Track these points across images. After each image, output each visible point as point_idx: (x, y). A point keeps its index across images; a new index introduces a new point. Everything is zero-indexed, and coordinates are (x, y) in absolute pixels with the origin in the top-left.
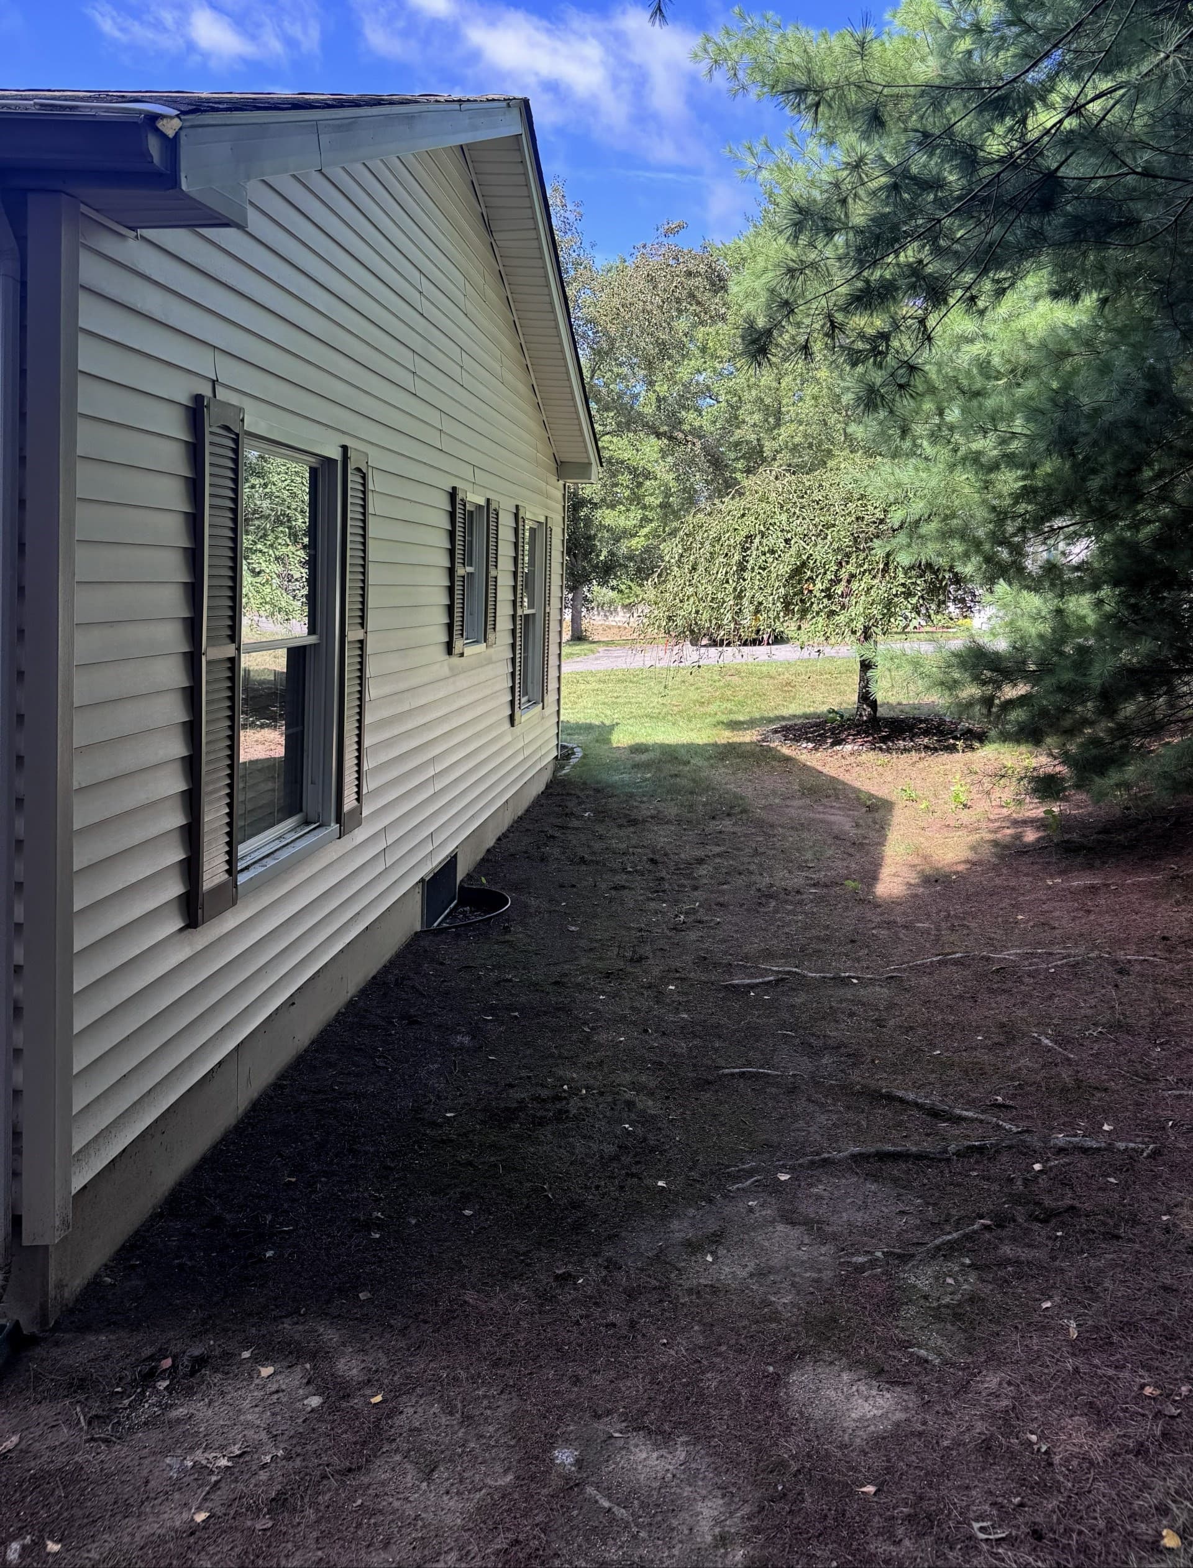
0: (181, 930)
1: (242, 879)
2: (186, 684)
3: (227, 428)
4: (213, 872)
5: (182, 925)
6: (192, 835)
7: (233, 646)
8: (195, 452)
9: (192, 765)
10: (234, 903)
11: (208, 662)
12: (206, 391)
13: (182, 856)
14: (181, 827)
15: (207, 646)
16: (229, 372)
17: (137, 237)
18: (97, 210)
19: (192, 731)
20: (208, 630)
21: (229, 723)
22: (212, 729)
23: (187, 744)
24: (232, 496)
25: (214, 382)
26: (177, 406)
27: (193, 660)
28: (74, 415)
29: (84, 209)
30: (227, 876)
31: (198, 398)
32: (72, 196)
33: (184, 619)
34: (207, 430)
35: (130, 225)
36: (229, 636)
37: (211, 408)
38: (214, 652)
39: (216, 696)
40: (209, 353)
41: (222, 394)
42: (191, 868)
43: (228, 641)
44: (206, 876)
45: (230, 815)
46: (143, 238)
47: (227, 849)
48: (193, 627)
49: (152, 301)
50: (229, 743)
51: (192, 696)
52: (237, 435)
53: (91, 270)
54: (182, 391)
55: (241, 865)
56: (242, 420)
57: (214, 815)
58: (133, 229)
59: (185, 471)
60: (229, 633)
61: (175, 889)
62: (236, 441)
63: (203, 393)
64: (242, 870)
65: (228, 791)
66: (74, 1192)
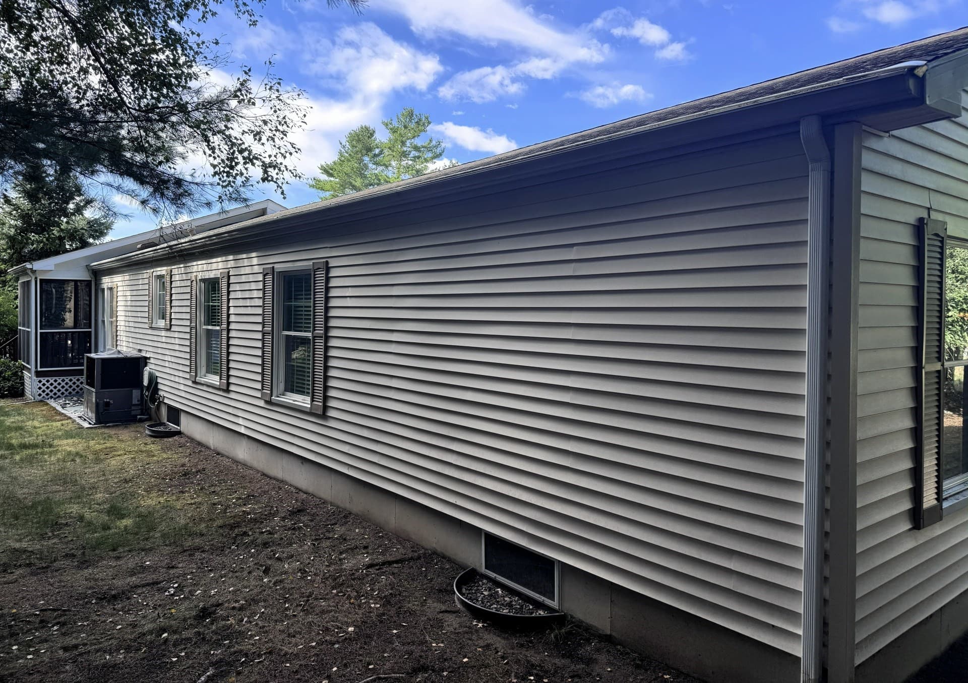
0: (910, 530)
1: (945, 505)
2: (913, 385)
3: (937, 235)
4: (929, 499)
5: (910, 526)
6: (917, 474)
7: (940, 364)
8: (919, 251)
9: (917, 433)
10: (941, 519)
11: (926, 373)
12: (925, 215)
13: (910, 486)
14: (911, 469)
15: (926, 363)
16: (938, 202)
17: (889, 136)
18: (870, 127)
19: (917, 412)
20: (926, 353)
21: (937, 410)
22: (929, 411)
23: (914, 421)
24: (939, 274)
25: (929, 209)
26: (909, 226)
27: (917, 372)
28: (858, 237)
29: (864, 127)
30: (935, 502)
31: (921, 220)
32: (859, 122)
33: (912, 347)
34: (926, 237)
35: (886, 130)
36: (937, 357)
37: (929, 224)
38: (930, 367)
39: (930, 393)
40: (927, 192)
41: (934, 216)
42: (916, 494)
43: (936, 360)
44: (925, 500)
45: (938, 465)
46: (894, 136)
47: (936, 485)
48: (917, 352)
49: (896, 169)
50: (937, 422)
51: (916, 392)
52: (943, 238)
53: (868, 160)
54: (911, 216)
55: (945, 495)
56: (946, 229)
57: (929, 464)
58: (888, 132)
59: (913, 262)
60: (937, 356)
61: (906, 505)
62: (942, 242)
63: (924, 217)
64: (946, 499)
65: (936, 450)
66: (855, 666)
